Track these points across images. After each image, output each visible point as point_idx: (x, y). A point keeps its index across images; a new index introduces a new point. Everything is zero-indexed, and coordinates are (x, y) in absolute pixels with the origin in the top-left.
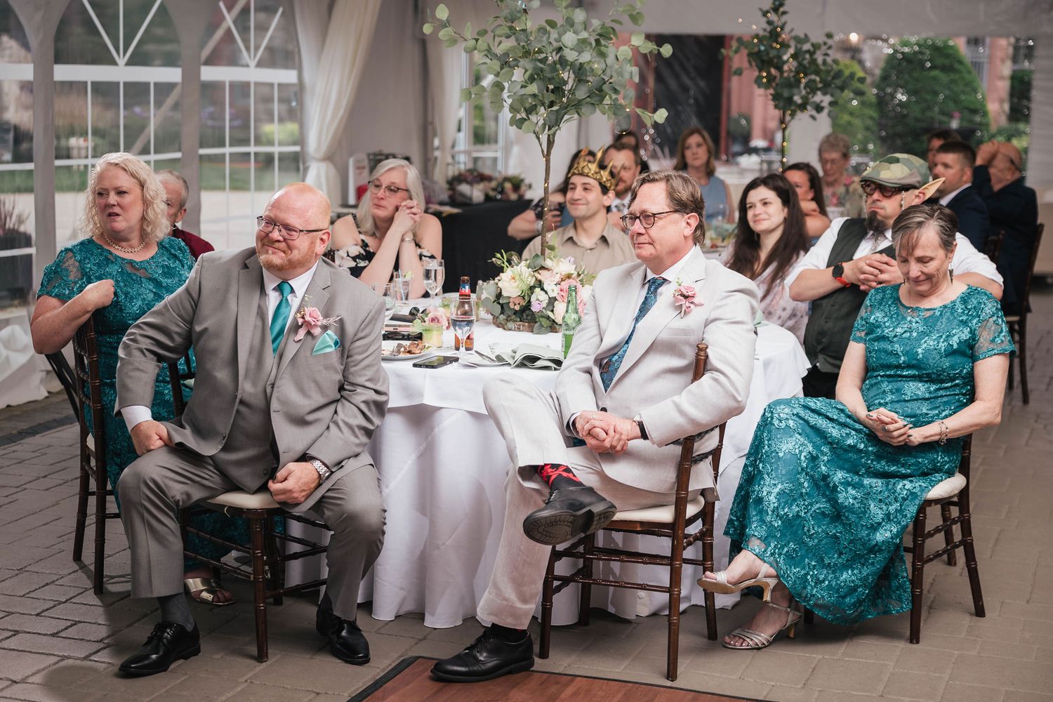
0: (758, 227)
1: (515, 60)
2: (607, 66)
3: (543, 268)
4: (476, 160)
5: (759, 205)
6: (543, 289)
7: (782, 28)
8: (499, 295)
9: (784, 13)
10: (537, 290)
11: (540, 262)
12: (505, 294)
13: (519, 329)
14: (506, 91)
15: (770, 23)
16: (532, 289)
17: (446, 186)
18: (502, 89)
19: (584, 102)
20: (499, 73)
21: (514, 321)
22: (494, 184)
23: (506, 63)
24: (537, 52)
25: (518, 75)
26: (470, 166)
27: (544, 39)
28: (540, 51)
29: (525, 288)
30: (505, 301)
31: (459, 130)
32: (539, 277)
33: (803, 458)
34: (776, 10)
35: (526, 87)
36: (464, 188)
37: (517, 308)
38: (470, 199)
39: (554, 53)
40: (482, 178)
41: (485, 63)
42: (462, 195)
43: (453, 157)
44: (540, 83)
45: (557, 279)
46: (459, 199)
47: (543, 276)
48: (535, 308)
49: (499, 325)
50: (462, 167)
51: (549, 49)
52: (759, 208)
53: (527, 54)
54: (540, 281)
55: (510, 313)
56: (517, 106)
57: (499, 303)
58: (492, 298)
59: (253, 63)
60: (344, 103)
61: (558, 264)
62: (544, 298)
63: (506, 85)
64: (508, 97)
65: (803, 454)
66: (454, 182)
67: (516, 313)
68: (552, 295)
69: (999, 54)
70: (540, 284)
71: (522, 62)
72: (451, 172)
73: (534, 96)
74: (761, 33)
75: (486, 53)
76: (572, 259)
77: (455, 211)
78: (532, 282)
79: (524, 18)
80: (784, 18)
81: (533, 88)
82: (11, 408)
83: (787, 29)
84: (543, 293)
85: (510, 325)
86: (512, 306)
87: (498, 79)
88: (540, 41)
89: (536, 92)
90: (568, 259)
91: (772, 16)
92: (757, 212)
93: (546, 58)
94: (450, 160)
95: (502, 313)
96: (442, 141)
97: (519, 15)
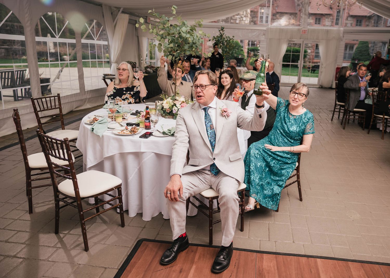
0: (224, 84)
1: (165, 36)
2: (194, 39)
3: (176, 100)
4: (150, 62)
5: (224, 78)
6: (176, 106)
7: (223, 34)
8: (163, 108)
9: (224, 31)
10: (174, 107)
11: (174, 98)
12: (164, 107)
13: (169, 118)
14: (163, 46)
15: (220, 33)
16: (173, 106)
17: (144, 69)
18: (161, 45)
19: (187, 50)
20: (160, 40)
21: (168, 116)
22: (155, 68)
23: (162, 37)
24: (172, 34)
25: (166, 41)
26: (149, 64)
27: (175, 30)
28: (173, 34)
29: (171, 106)
30: (164, 110)
31: (147, 56)
32: (175, 103)
33: (263, 167)
34: (222, 30)
35: (169, 45)
36: (149, 69)
37: (168, 112)
38: (150, 72)
39: (178, 34)
40: (152, 67)
41: (156, 37)
42: (148, 71)
43: (146, 62)
44: (174, 43)
45: (180, 103)
46: (148, 72)
47: (176, 102)
48: (174, 112)
49: (163, 117)
50: (148, 65)
51: (176, 33)
52: (225, 79)
53: (169, 34)
54: (175, 104)
55: (166, 113)
56: (166, 50)
57: (163, 110)
58: (160, 109)
59: (96, 39)
60: (119, 50)
61: (180, 98)
62: (176, 109)
63: (162, 44)
64: (164, 48)
65: (264, 165)
66: (146, 68)
67: (168, 113)
68: (179, 108)
69: (246, 44)
70: (175, 105)
71: (168, 37)
72: (146, 65)
73: (172, 47)
74: (219, 36)
75: (156, 34)
76: (184, 97)
77: (147, 75)
78: (172, 104)
79: (168, 23)
80: (224, 32)
81: (172, 45)
82: (29, 129)
83: (225, 34)
84: (176, 107)
85: (167, 117)
86: (167, 111)
87: (160, 42)
88: (174, 30)
89: (173, 46)
90: (182, 96)
91: (221, 32)
92: (224, 80)
93: (175, 36)
94: (145, 63)
95: (164, 113)
96: (143, 58)
97: (166, 22)
